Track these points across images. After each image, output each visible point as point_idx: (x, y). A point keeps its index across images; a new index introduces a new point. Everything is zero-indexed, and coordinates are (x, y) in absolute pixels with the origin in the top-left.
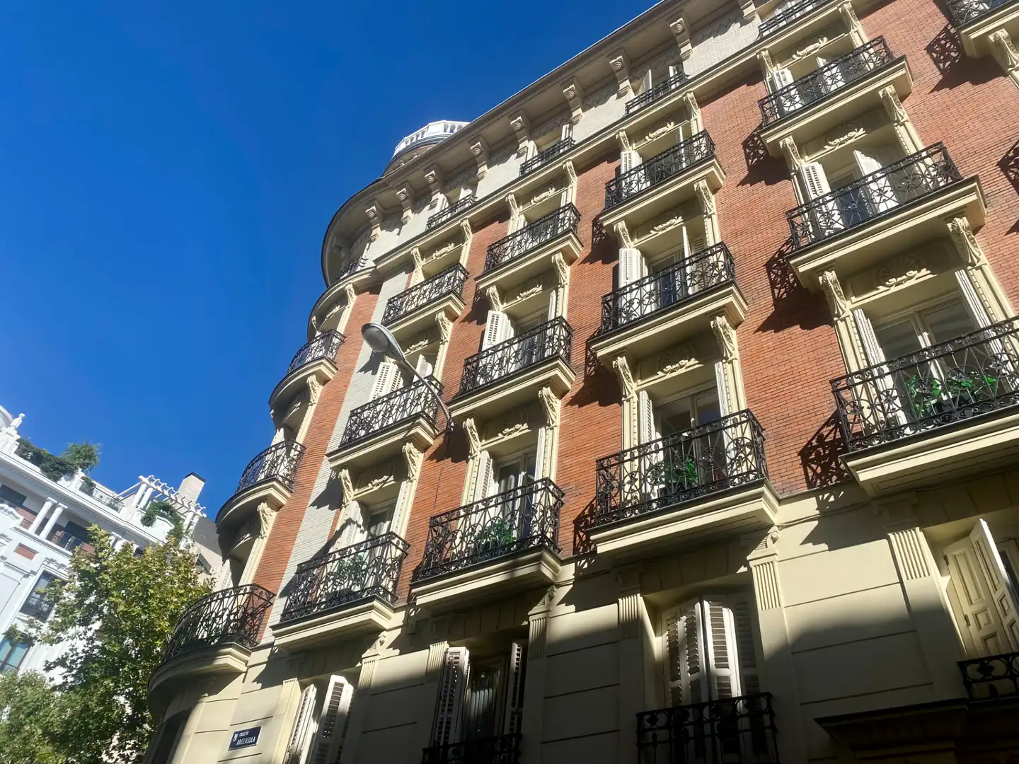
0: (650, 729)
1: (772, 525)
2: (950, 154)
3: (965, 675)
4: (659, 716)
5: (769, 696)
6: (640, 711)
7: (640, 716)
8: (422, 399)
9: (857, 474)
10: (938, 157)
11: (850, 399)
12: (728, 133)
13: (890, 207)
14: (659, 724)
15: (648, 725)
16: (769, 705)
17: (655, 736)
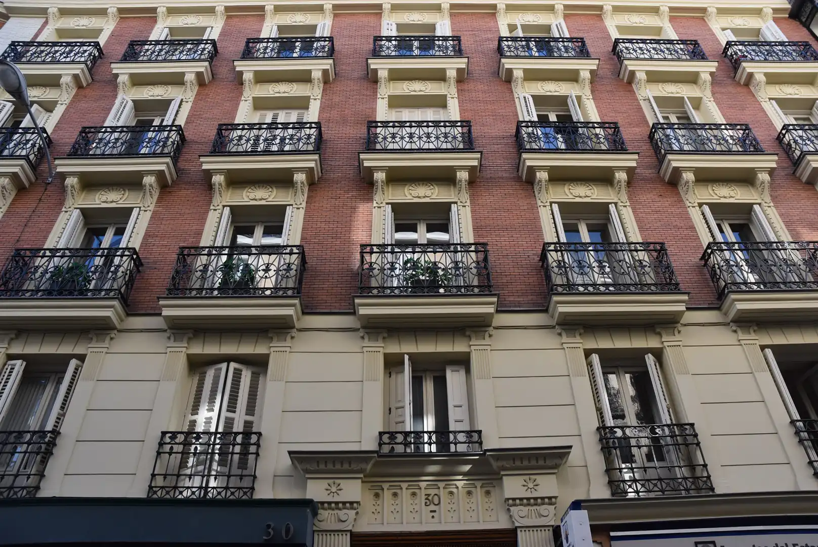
0: (169, 443)
1: (293, 327)
2: (472, 131)
3: (381, 439)
4: (179, 436)
5: (259, 434)
6: (165, 430)
7: (164, 434)
8: (29, 146)
9: (358, 309)
10: (465, 130)
11: (368, 261)
12: (346, 46)
13: (430, 148)
14: (177, 441)
15: (168, 440)
16: (258, 440)
17: (172, 448)
